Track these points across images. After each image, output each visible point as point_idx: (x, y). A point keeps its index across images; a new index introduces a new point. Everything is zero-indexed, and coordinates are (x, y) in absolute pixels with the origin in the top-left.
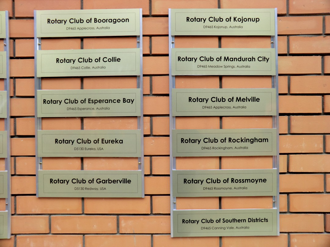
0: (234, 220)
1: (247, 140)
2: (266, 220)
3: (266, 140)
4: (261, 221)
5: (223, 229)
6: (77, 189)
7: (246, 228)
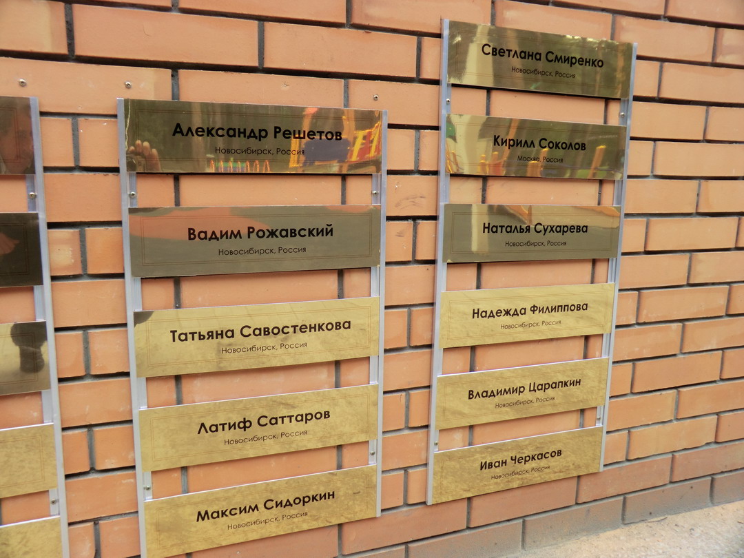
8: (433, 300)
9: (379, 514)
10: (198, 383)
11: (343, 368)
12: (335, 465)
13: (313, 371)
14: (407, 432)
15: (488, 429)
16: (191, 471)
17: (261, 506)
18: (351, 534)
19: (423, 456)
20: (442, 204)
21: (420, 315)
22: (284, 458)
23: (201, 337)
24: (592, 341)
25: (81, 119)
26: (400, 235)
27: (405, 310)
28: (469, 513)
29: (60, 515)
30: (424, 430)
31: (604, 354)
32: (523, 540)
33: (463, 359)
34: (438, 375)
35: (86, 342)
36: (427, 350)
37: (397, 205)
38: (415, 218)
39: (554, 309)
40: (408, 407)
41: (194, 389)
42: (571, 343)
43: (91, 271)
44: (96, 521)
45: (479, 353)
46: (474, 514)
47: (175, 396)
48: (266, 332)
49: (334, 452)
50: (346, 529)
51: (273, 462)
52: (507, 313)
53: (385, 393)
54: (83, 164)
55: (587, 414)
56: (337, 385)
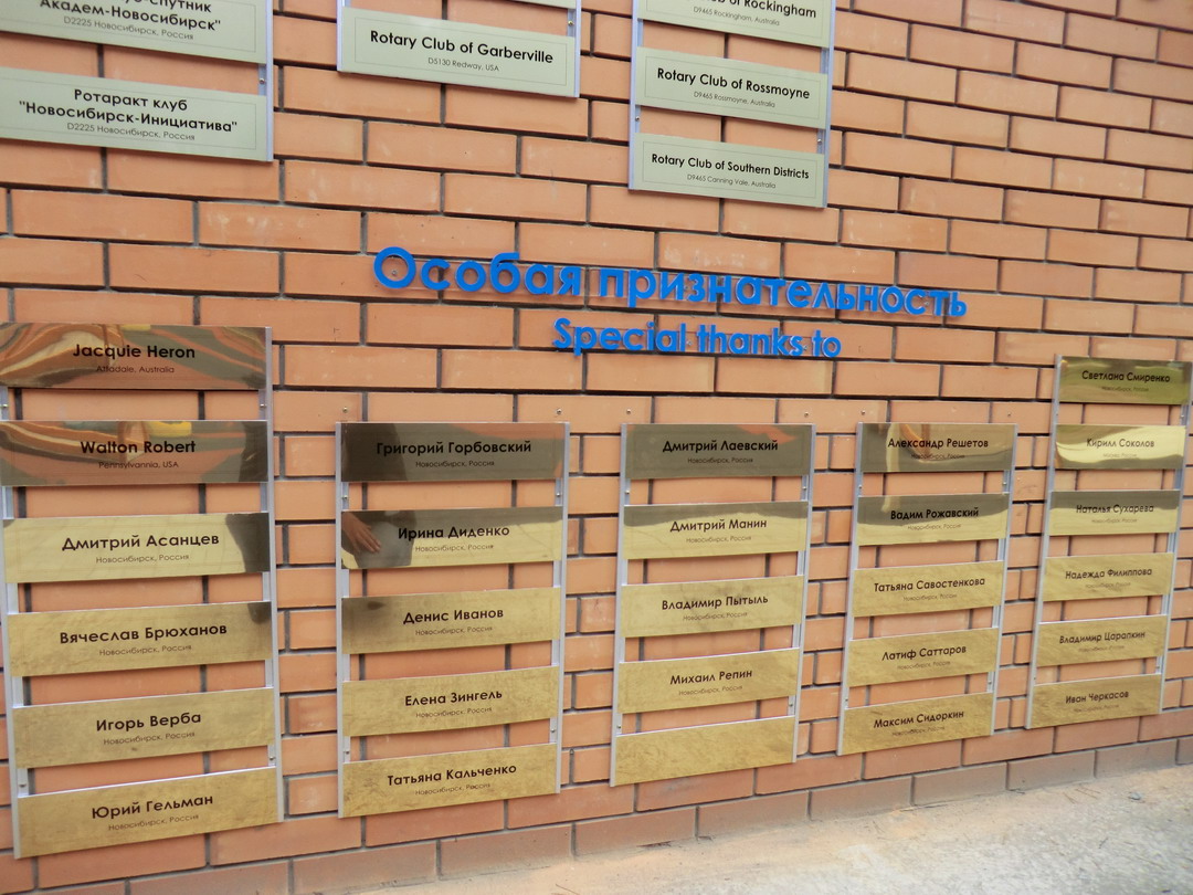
0: (749, 167)
1: (777, 7)
2: (805, 174)
3: (812, 13)
4: (796, 174)
5: (727, 184)
6: (432, 61)
7: (770, 185)
8: (1038, 562)
9: (992, 733)
10: (884, 623)
11: (976, 614)
12: (963, 690)
13: (956, 615)
14: (1013, 667)
15: (1072, 669)
16: (873, 689)
17: (915, 720)
18: (971, 748)
19: (1024, 688)
20: (1050, 491)
21: (1029, 575)
22: (932, 683)
23: (893, 589)
24: (1154, 601)
25: (836, 436)
26: (1019, 515)
27: (1018, 571)
28: (1054, 740)
29: (793, 716)
30: (1026, 667)
31: (1164, 612)
32: (1095, 769)
33: (1055, 611)
34: (1039, 623)
35: (821, 590)
36: (1032, 603)
37: (1019, 492)
38: (1028, 502)
39: (1125, 573)
40: (1015, 647)
41: (882, 626)
42: (1137, 601)
43: (830, 541)
44: (811, 722)
45: (1068, 606)
46: (1060, 741)
47: (868, 632)
48: (933, 585)
49: (964, 680)
50: (968, 744)
51: (924, 685)
52: (1091, 575)
53: (1004, 634)
54: (834, 467)
55: (1149, 663)
56: (970, 627)
